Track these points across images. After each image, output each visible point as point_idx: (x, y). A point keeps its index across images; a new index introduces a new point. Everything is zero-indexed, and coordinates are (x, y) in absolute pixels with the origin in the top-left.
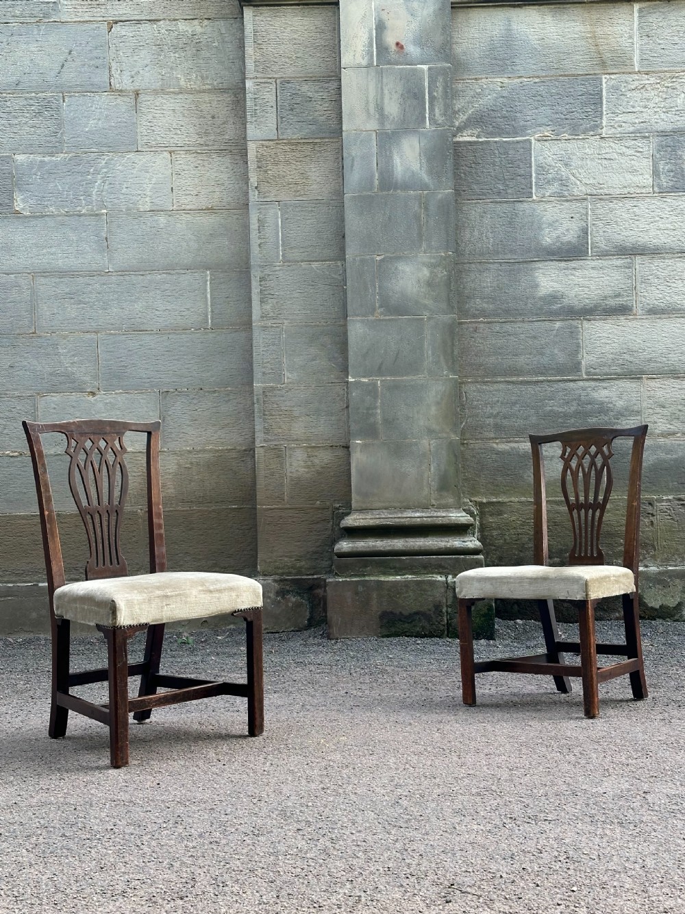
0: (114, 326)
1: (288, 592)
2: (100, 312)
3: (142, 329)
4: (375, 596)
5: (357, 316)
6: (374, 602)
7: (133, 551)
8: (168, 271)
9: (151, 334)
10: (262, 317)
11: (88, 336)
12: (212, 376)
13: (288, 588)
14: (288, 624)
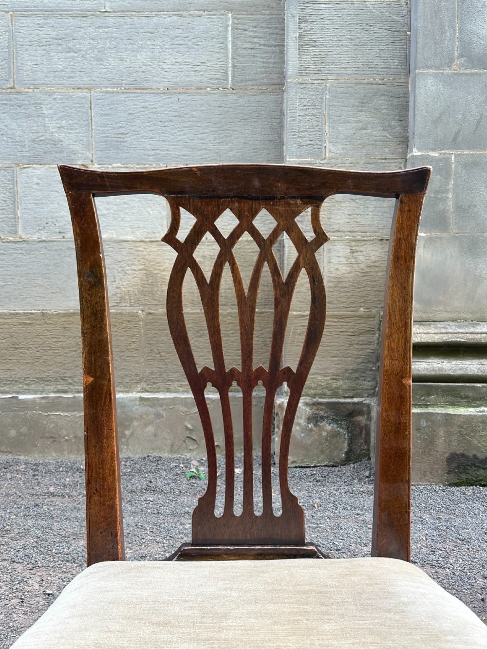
0: (111, 82)
1: (322, 418)
2: (95, 63)
3: (146, 86)
4: (442, 433)
5: (429, 67)
6: (440, 441)
7: (132, 359)
8: (180, 13)
9: (157, 94)
10: (300, 70)
11: (79, 93)
12: (231, 150)
13: (322, 413)
14: (322, 457)
